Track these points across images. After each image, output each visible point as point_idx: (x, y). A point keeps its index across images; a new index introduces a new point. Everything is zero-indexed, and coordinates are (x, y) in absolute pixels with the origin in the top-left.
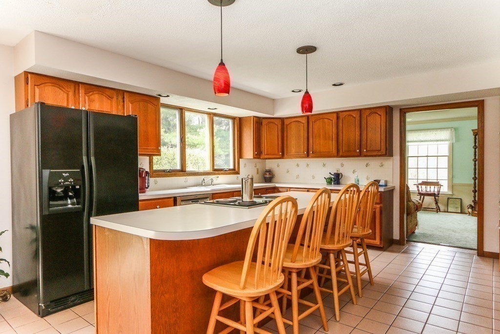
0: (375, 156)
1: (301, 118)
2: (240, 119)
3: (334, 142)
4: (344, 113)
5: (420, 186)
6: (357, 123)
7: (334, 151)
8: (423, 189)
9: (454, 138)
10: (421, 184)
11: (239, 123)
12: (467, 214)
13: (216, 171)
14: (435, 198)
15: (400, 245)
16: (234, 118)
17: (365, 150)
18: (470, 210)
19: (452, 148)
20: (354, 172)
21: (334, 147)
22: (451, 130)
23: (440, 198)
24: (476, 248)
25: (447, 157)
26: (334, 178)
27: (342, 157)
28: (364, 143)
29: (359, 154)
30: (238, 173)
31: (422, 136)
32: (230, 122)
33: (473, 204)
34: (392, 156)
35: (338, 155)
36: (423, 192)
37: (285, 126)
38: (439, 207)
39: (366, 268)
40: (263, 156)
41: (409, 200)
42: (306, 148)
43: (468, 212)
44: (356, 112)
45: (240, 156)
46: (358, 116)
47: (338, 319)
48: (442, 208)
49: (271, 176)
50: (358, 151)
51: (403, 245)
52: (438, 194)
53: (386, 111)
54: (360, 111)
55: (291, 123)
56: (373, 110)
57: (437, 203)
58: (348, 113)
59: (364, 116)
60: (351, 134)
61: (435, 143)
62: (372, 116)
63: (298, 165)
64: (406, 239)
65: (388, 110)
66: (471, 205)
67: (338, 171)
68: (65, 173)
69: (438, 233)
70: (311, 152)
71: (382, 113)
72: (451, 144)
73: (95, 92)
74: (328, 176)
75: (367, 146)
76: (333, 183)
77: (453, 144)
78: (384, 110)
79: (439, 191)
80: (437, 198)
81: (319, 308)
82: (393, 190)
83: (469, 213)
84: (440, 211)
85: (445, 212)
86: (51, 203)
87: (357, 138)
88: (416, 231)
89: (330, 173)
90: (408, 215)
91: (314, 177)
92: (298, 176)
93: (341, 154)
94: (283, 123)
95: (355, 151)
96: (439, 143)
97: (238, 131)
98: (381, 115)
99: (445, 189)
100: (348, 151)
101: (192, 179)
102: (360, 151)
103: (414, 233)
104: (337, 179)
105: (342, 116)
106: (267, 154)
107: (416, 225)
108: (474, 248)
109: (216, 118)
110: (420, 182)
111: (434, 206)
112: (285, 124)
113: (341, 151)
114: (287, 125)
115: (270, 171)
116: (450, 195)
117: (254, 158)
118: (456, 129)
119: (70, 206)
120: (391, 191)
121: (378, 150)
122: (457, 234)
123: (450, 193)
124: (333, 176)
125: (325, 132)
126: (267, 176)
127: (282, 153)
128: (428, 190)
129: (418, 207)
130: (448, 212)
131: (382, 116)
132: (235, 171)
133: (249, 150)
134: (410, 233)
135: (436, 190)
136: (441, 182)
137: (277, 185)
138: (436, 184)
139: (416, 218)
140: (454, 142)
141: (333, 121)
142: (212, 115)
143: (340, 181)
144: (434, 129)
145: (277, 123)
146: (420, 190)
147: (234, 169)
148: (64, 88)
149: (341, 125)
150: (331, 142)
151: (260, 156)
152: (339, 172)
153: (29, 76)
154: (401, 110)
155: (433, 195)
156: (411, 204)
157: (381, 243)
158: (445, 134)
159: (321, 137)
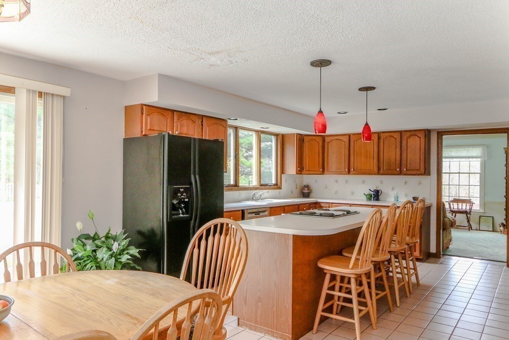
0: (415, 175)
1: (343, 137)
2: (283, 136)
3: (375, 160)
4: (385, 134)
5: (451, 203)
6: (398, 144)
7: (376, 169)
8: (455, 206)
9: (486, 155)
10: (453, 201)
11: (282, 140)
12: (499, 232)
13: (263, 186)
14: (467, 216)
15: (437, 258)
16: (277, 135)
17: (405, 169)
18: (502, 228)
19: (484, 166)
20: (393, 189)
21: (375, 166)
22: (483, 147)
23: (472, 217)
24: (506, 261)
25: (479, 174)
26: (374, 195)
27: (382, 174)
28: (404, 162)
29: (399, 173)
30: (280, 188)
31: (454, 152)
32: (273, 138)
33: (504, 222)
34: (430, 175)
35: (379, 172)
36: (454, 210)
37: (326, 144)
38: (470, 225)
39: (414, 271)
40: (304, 172)
41: (445, 217)
42: (347, 165)
43: (499, 231)
44: (397, 133)
45: (283, 172)
46: (399, 137)
47: (398, 306)
48: (474, 226)
49: (309, 191)
50: (398, 170)
51: (440, 258)
52: (470, 212)
53: (425, 135)
54: (401, 133)
55: (332, 140)
56: (413, 133)
57: (468, 221)
58: (389, 134)
59: (405, 138)
60: (391, 153)
61: (467, 159)
62: (412, 139)
63: (337, 181)
64: (442, 253)
65: (427, 133)
66: (502, 224)
67: (377, 187)
68: (182, 188)
69: (471, 248)
70: (352, 170)
71: (422, 135)
72: (483, 161)
73: (184, 118)
74: (368, 192)
75: (407, 166)
76: (372, 199)
77: (485, 161)
78: (423, 132)
79: (471, 209)
80: (468, 215)
81: (386, 295)
82: (430, 207)
83: (501, 231)
84: (472, 229)
85: (477, 230)
86: (173, 212)
87: (398, 158)
88: (450, 246)
89: (370, 190)
90: (444, 230)
91: (353, 193)
92: (337, 191)
93: (381, 172)
94: (324, 141)
95: (396, 170)
96: (471, 159)
97: (280, 147)
98: (420, 138)
99: (476, 207)
100: (389, 170)
101: (244, 194)
102: (400, 169)
103: (448, 248)
104: (376, 195)
105: (383, 136)
106: (308, 170)
107: (451, 241)
108: (504, 261)
109: (263, 136)
110: (451, 199)
111: (466, 224)
112: (326, 141)
113: (382, 169)
114: (328, 143)
115: (308, 187)
116: (482, 213)
117: (297, 174)
118: (487, 146)
119: (181, 215)
120: (429, 208)
121: (418, 170)
122: (489, 250)
123: (482, 211)
124: (373, 193)
125: (367, 151)
126: (306, 191)
127: (323, 169)
128: (460, 208)
129: (453, 224)
130: (480, 230)
131: (422, 138)
132: (277, 186)
133: (291, 167)
134: (445, 248)
135: (468, 208)
136: (473, 200)
137: (319, 200)
138: (468, 201)
139: (450, 233)
140: (486, 159)
141: (375, 141)
142: (259, 133)
143: (380, 197)
144: (466, 146)
145: (318, 140)
146: (452, 207)
147: (276, 185)
148: (165, 116)
149: (382, 144)
150: (372, 160)
151: (302, 172)
152: (378, 189)
153: (144, 107)
154: (438, 133)
155: (465, 212)
156: (446, 219)
157: (420, 255)
158: (477, 152)
159: (363, 155)
